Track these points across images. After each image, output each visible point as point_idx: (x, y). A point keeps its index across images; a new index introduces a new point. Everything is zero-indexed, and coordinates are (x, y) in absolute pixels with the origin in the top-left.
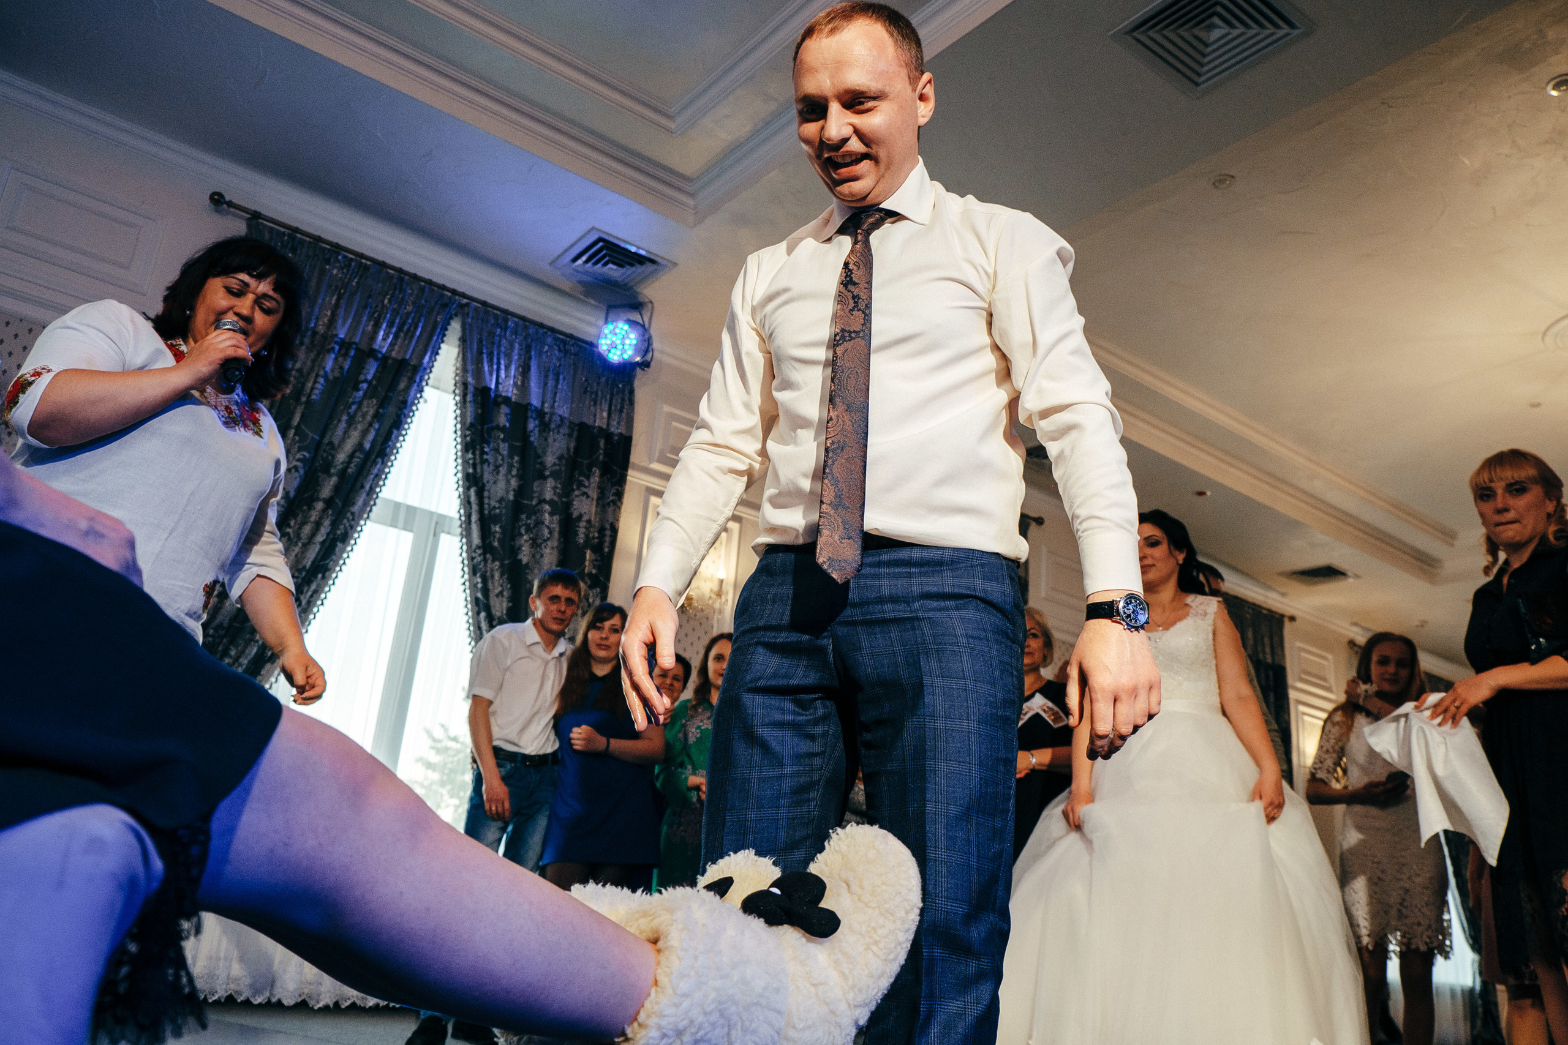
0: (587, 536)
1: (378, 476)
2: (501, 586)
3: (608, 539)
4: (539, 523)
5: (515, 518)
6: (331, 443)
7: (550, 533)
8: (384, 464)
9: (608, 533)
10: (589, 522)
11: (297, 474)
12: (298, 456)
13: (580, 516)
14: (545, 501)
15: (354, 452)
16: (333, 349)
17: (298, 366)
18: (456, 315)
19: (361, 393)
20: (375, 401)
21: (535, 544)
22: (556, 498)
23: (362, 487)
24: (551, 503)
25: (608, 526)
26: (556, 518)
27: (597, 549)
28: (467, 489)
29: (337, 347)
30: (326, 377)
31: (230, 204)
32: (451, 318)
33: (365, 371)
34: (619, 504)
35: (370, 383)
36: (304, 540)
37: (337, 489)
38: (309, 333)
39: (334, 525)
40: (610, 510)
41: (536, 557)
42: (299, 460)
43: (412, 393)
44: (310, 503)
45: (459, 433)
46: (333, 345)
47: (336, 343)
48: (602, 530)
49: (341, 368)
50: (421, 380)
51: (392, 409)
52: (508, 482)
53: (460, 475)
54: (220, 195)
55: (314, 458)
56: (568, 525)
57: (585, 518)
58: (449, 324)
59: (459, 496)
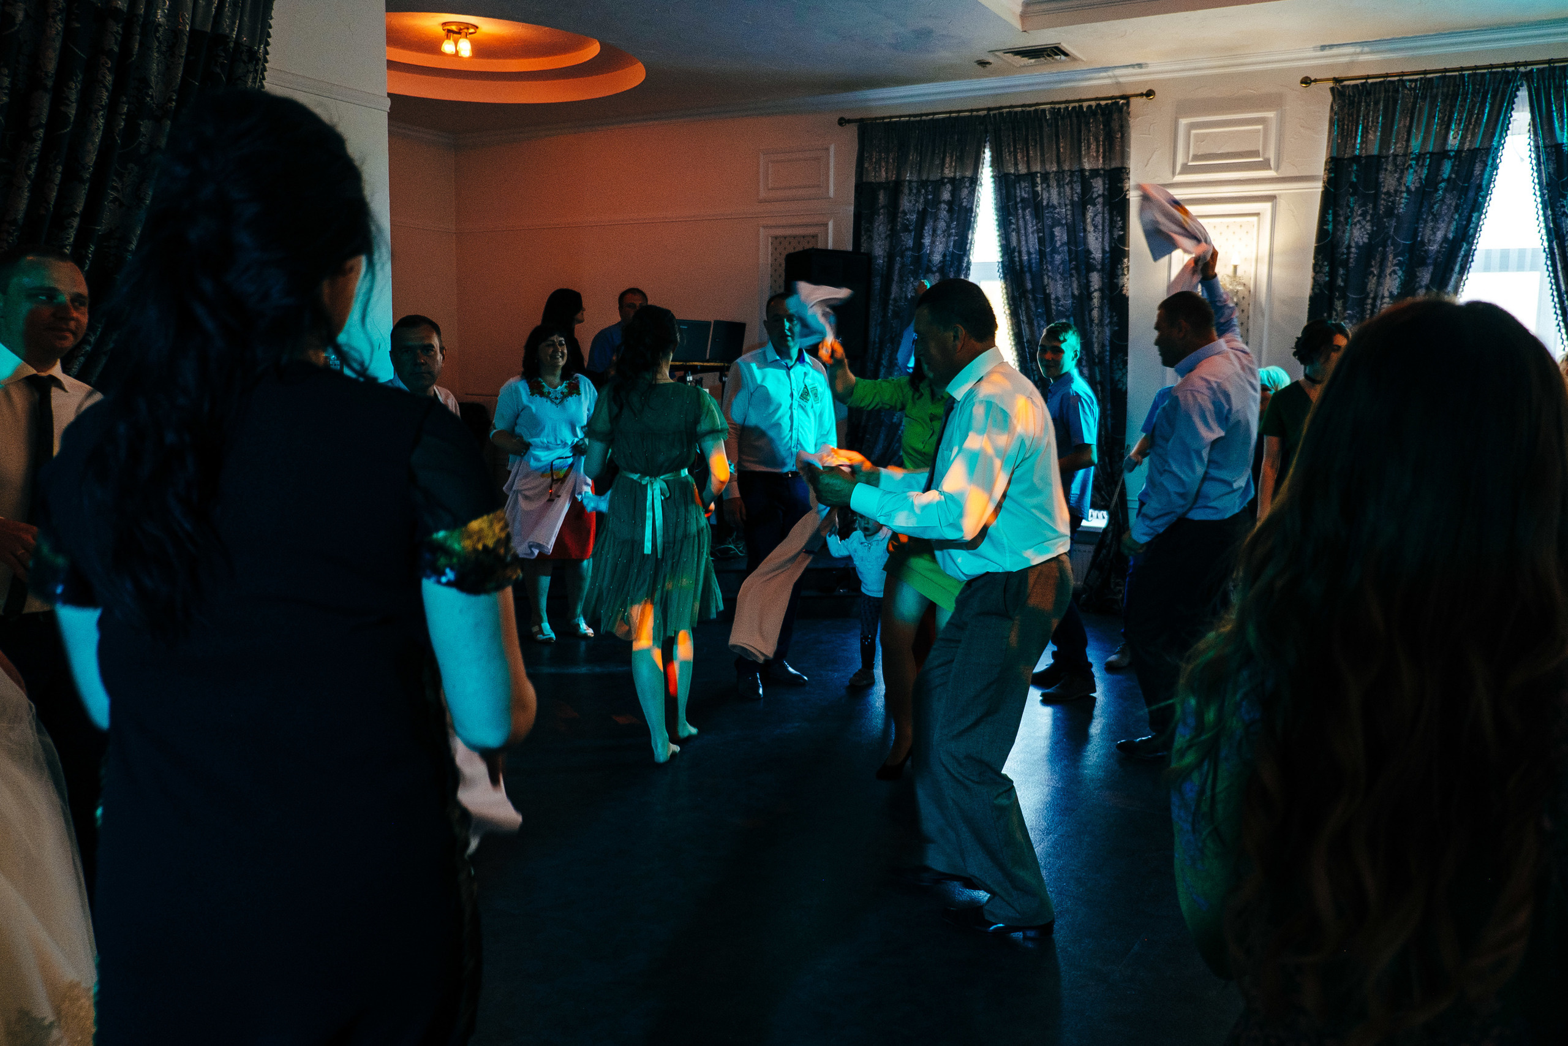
6: (1422, 242)
8: (1472, 243)
11: (1395, 276)
12: (1395, 262)
15: (1443, 242)
16: (1411, 165)
17: (1385, 190)
18: (1522, 85)
19: (1440, 192)
20: (1455, 192)
23: (1452, 270)
28: (1550, 241)
29: (1414, 162)
30: (1408, 191)
31: (1316, 81)
32: (1518, 90)
33: (1441, 172)
35: (1449, 180)
38: (1391, 158)
42: (1396, 265)
43: (1486, 176)
45: (1538, 193)
46: (1410, 162)
47: (1413, 159)
49: (1420, 178)
50: (1494, 160)
51: (1471, 194)
53: (1543, 231)
54: (1307, 78)
55: (1411, 258)
58: (1516, 96)
59: (1545, 251)
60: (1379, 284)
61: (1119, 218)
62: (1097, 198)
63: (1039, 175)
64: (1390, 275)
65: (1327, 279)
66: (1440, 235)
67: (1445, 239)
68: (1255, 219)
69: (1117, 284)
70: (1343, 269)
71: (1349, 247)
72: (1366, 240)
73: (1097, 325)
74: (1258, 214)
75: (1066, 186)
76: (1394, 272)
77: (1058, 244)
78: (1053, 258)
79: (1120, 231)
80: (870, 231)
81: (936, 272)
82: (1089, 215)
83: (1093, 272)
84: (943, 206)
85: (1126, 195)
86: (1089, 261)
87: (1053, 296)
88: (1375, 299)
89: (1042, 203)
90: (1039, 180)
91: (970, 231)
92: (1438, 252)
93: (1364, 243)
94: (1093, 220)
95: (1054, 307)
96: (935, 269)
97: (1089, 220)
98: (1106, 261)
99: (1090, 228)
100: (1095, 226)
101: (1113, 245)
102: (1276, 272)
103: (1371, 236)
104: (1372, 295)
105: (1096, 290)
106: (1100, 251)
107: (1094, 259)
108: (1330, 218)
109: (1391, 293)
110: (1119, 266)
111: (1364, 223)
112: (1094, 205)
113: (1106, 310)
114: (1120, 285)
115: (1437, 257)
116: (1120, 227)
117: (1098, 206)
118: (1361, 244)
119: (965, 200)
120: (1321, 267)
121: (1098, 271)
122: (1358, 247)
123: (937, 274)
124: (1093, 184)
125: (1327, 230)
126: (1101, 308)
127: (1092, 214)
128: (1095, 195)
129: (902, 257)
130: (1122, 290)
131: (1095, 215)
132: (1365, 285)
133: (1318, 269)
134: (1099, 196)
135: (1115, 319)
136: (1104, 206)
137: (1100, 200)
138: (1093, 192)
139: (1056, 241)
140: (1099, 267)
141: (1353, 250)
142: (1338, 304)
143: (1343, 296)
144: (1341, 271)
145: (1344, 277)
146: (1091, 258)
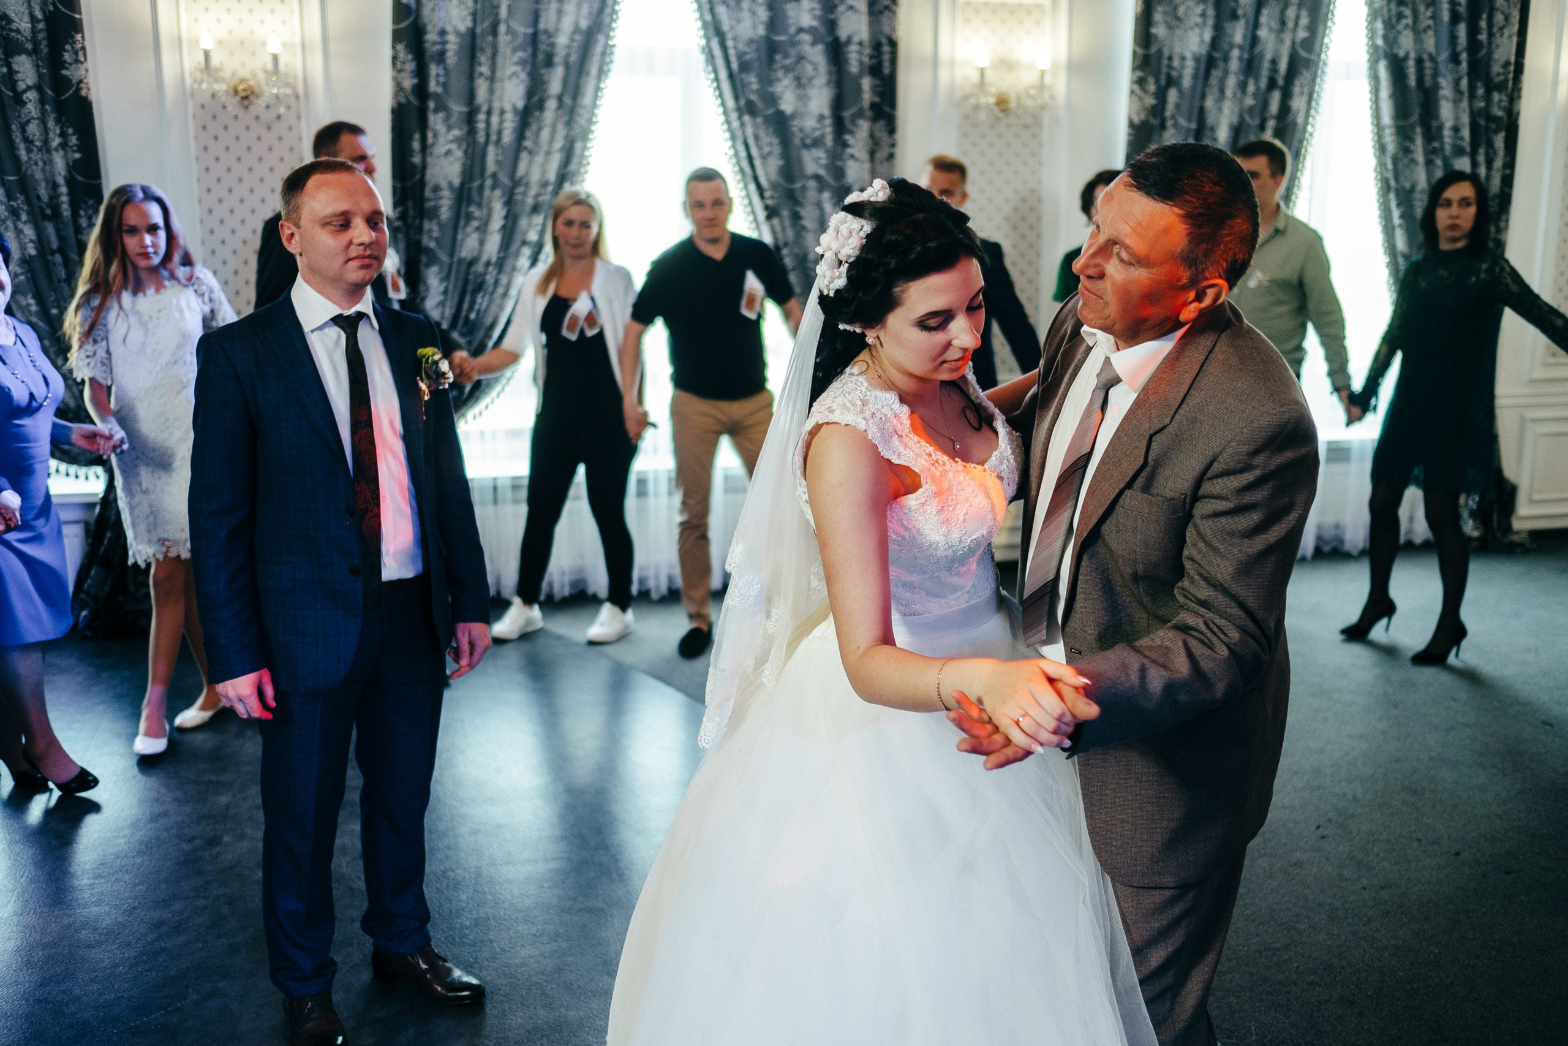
0: (861, 62)
1: (604, 54)
2: (770, 144)
3: (886, 57)
4: (801, 58)
5: (771, 60)
6: (546, 32)
7: (816, 69)
8: (608, 37)
9: (886, 49)
10: (861, 44)
11: (517, 80)
12: (515, 59)
13: (849, 40)
14: (801, 30)
15: (573, 32)
21: (800, 83)
22: (815, 23)
24: (811, 30)
25: (884, 41)
26: (820, 47)
27: (875, 70)
34: (894, 8)
36: (544, 149)
37: (565, 81)
39: (569, 124)
40: (885, 18)
41: (803, 99)
42: (517, 63)
44: (541, 106)
48: (877, 46)
52: (754, 13)
55: (534, 55)
56: (836, 51)
57: (856, 39)
60: (491, 91)
64: (508, 77)
65: (415, 81)
66: (567, 24)
67: (577, 30)
69: (68, 81)
70: (437, 66)
71: (443, 33)
72: (468, 24)
73: (40, 149)
76: (514, 74)
83: (19, 54)
88: (489, 113)
92: (569, 47)
93: (465, 27)
98: (40, 36)
101: (51, 8)
102: (336, 67)
103: (476, 18)
104: (485, 108)
105: (29, 88)
106: (26, 18)
107: (18, 31)
109: (514, 106)
110: (68, 47)
113: (51, 124)
114: (74, 81)
115: (568, 55)
118: (461, 28)
121: (29, 54)
122: (458, 34)
126: (43, 120)
130: (78, 90)
132: (472, 92)
133: (399, 65)
135: (74, 140)
140: (29, 46)
141: (450, 38)
142: (436, 121)
143: (441, 107)
144: (434, 70)
145: (442, 79)
146: (11, 30)
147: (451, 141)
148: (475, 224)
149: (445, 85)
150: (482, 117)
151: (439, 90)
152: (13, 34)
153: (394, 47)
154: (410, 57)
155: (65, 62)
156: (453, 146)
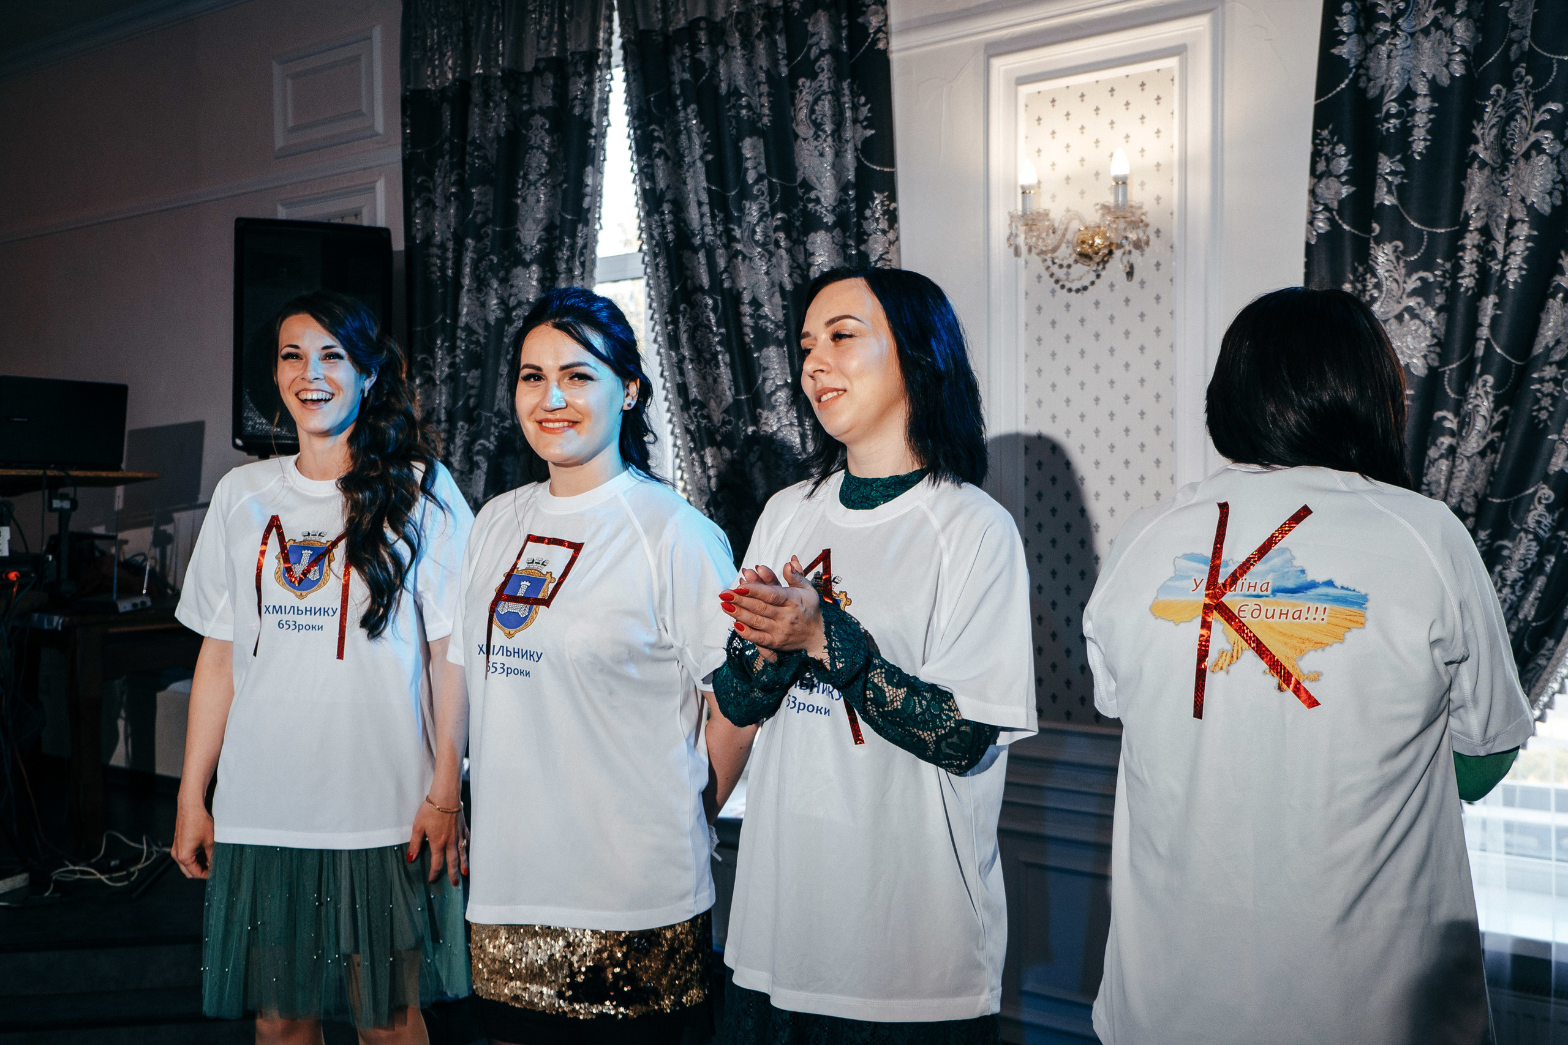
61: (863, 99)
62: (817, 59)
63: (703, 24)
64: (1527, 156)
65: (1345, 191)
68: (1172, 62)
70: (1391, 156)
71: (1407, 95)
72: (1458, 70)
74: (1178, 51)
75: (757, 42)
77: (751, 177)
78: (741, 210)
79: (865, 128)
80: (429, 190)
81: (532, 262)
82: (804, 99)
83: (817, 231)
84: (538, 120)
85: (875, 41)
86: (805, 207)
87: (746, 297)
89: (717, 88)
90: (703, 37)
91: (589, 169)
93: (1452, 77)
94: (812, 111)
95: (747, 320)
96: (528, 257)
97: (803, 114)
99: (804, 130)
100: (818, 126)
103: (1474, 56)
106: (830, 182)
107: (817, 200)
108: (1345, 23)
109: (1530, 209)
111: (1448, 22)
112: (813, 76)
116: (866, 119)
117: (821, 77)
118: (1445, 81)
119: (577, 102)
120: (1328, 160)
121: (829, 228)
122: (1436, 90)
123: (534, 268)
124: (810, 28)
125: (1341, 61)
127: (810, 99)
128: (814, 52)
129: (479, 238)
131: (816, 101)
132: (1460, 194)
133: (1321, 167)
134: (822, 53)
136: (838, 75)
137: (825, 62)
138: (811, 47)
139: (747, 169)
140: (829, 219)
141: (1423, 104)
142: (1383, 256)
143: (1397, 230)
144: (1386, 165)
145: (1397, 180)
146: (810, 200)
147: (1415, 293)
148: (1446, 441)
149: (1401, 192)
150: (1471, 239)
151: (1389, 200)
152: (810, 206)
153: (1315, 135)
154: (1341, 149)
155: (865, 233)
156: (1412, 303)
